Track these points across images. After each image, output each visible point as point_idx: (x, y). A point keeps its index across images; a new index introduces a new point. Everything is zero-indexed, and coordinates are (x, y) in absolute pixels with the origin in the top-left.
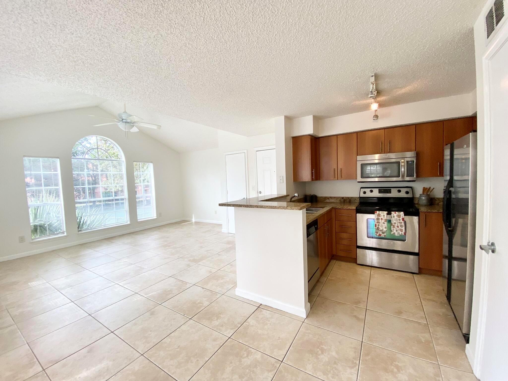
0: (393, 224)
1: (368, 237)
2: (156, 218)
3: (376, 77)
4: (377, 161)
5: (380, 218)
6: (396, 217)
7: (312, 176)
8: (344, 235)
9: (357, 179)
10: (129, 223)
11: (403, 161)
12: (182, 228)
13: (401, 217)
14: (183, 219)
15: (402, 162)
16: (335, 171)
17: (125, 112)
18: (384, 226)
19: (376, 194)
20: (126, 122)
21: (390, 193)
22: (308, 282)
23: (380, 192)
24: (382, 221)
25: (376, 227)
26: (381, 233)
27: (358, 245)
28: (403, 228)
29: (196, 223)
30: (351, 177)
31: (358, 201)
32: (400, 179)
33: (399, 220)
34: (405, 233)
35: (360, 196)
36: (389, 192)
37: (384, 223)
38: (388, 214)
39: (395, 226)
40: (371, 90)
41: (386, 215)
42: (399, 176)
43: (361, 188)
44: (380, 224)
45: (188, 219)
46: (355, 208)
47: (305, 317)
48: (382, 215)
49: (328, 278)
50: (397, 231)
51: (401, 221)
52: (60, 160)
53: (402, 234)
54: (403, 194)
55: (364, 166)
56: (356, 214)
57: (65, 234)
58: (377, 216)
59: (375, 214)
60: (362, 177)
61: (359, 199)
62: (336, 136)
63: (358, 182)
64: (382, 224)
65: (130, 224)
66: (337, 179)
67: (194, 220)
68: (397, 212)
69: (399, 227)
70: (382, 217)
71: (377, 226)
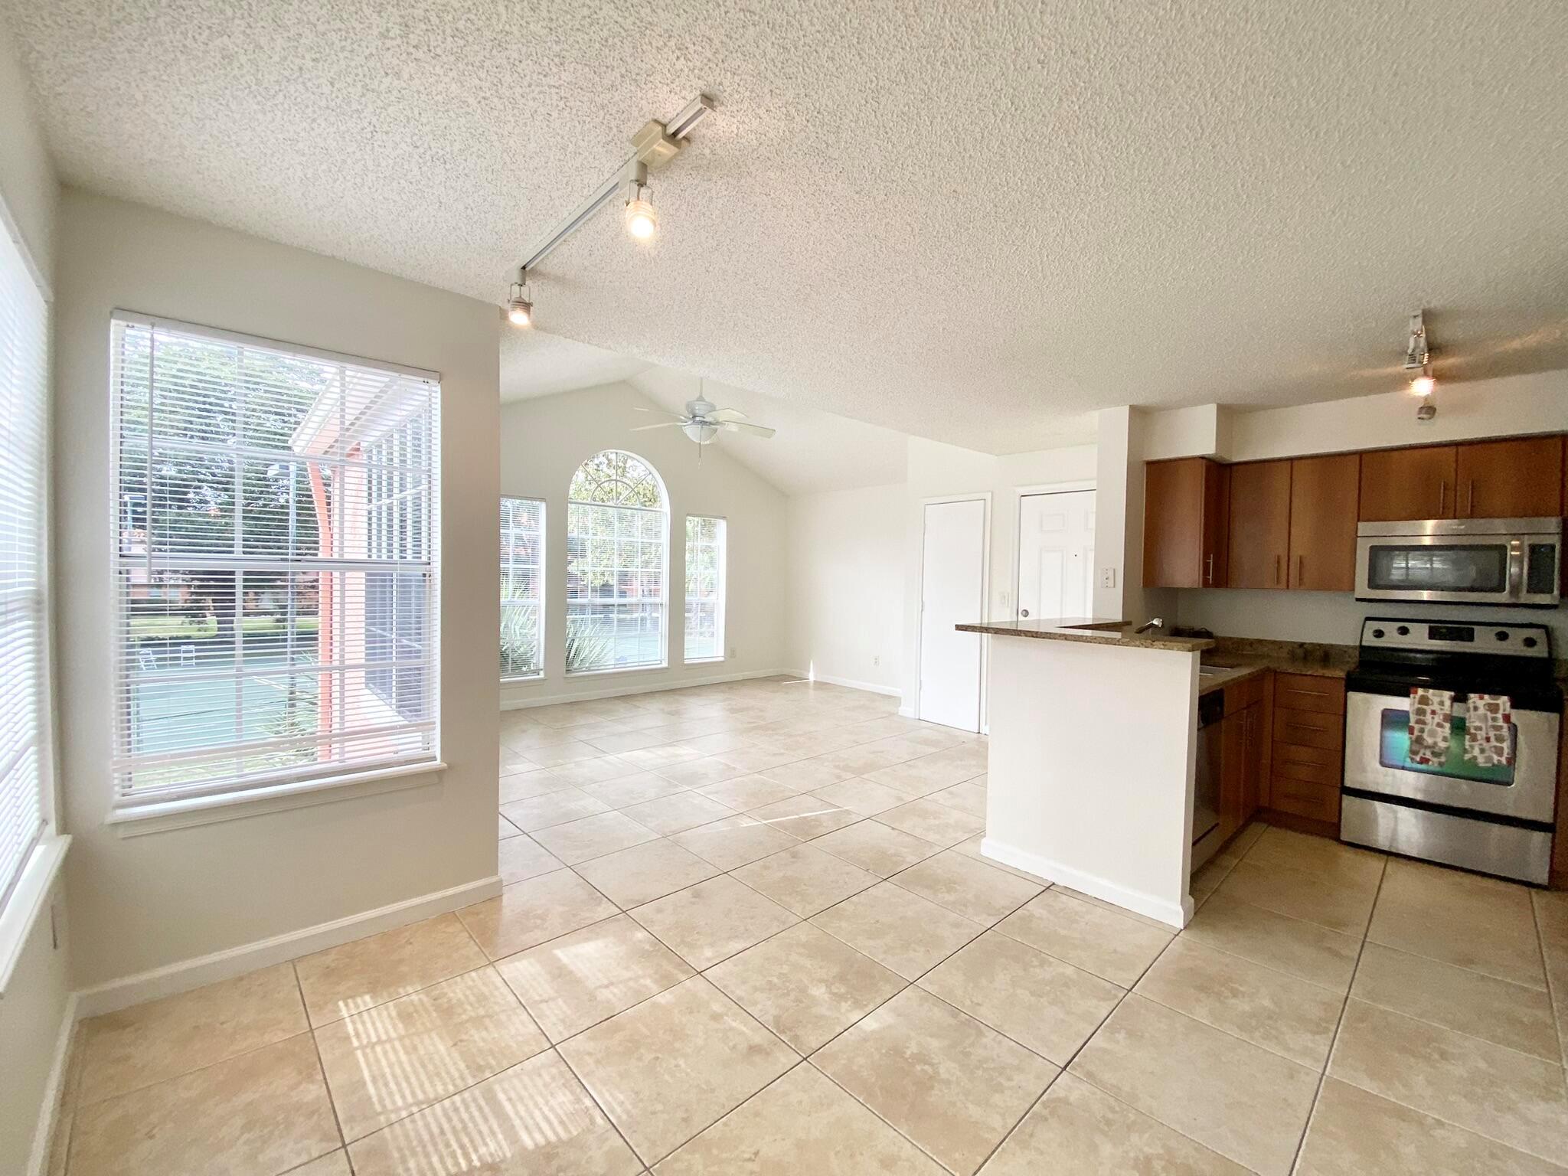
0: (1472, 731)
1: (1383, 764)
2: (722, 659)
3: (1428, 317)
4: (1427, 541)
5: (1428, 709)
6: (1482, 711)
7: (1206, 572)
8: (1303, 753)
9: (1353, 589)
10: (665, 664)
11: (1518, 542)
12: (787, 693)
13: (1501, 711)
14: (786, 671)
15: (1514, 548)
16: (1278, 562)
17: (701, 399)
18: (1439, 735)
19: (1419, 639)
20: (701, 422)
21: (1471, 639)
22: (1194, 844)
23: (1434, 634)
24: (1433, 718)
25: (1414, 737)
26: (1428, 755)
27: (1348, 783)
28: (1506, 746)
29: (820, 685)
30: (1337, 582)
31: (1354, 658)
32: (1503, 597)
33: (1494, 719)
34: (1512, 760)
35: (1364, 643)
36: (1470, 636)
37: (1439, 725)
38: (1454, 700)
39: (1479, 737)
40: (1410, 351)
41: (1448, 703)
42: (1500, 588)
43: (1368, 619)
44: (1427, 728)
45: (795, 672)
46: (1342, 674)
47: (1179, 923)
48: (1436, 700)
49: (1244, 860)
50: (1482, 751)
51: (1500, 722)
52: (547, 506)
53: (1499, 761)
54: (1513, 646)
55: (1382, 554)
56: (1347, 691)
57: (542, 675)
58: (1420, 703)
59: (1412, 696)
60: (1373, 584)
61: (1357, 653)
62: (1289, 463)
63: (1358, 600)
64: (1434, 727)
65: (666, 668)
66: (1285, 586)
67: (812, 677)
68: (1486, 697)
69: (1492, 739)
70: (1436, 707)
71: (1416, 733)
